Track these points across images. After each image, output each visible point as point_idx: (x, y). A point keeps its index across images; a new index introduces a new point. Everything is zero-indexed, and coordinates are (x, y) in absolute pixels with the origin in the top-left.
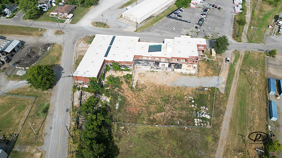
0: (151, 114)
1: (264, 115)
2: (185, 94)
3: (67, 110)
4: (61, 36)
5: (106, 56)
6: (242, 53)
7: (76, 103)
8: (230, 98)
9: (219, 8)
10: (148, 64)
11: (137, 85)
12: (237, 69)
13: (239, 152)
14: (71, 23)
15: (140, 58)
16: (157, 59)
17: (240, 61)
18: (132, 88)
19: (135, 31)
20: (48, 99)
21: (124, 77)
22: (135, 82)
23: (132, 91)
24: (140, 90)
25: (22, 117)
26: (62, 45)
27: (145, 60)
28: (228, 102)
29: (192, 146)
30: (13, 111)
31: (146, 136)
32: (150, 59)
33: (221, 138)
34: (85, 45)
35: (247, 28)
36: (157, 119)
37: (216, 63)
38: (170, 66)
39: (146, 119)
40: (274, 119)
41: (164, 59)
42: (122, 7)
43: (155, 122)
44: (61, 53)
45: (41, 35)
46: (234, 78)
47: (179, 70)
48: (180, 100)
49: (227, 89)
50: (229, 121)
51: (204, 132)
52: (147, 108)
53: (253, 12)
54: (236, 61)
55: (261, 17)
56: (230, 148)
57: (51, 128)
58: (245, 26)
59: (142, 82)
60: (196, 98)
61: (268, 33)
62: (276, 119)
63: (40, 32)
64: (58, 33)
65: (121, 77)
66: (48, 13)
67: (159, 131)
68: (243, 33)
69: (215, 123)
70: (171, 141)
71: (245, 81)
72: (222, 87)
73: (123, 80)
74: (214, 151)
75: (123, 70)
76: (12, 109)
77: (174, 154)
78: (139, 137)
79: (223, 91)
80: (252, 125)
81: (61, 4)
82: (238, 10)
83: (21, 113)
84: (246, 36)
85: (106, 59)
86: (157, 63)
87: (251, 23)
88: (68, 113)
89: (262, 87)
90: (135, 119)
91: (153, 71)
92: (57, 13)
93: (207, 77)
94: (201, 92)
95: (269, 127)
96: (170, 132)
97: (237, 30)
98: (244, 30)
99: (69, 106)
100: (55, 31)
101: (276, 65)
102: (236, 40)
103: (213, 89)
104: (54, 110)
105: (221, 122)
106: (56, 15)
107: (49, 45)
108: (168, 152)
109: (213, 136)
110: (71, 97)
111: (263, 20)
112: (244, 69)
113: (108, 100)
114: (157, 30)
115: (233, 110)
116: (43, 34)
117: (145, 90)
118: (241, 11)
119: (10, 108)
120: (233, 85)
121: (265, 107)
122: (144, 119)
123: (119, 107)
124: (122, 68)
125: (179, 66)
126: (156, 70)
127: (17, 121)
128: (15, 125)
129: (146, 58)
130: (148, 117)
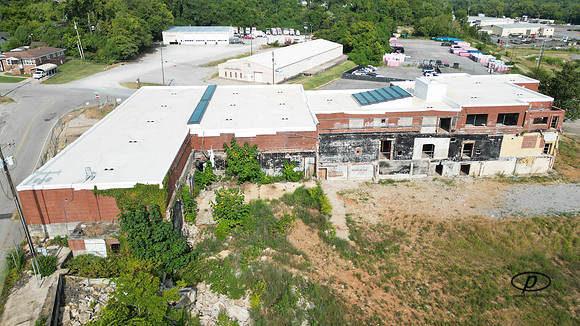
5: (196, 118)
9: (457, 65)
10: (368, 150)
11: (354, 232)
14: (43, 83)
15: (338, 127)
16: (406, 123)
21: (288, 199)
22: (339, 221)
23: (343, 255)
27: (358, 135)
32: (377, 124)
38: (453, 151)
41: (434, 120)
47: (489, 168)
59: (373, 219)
65: (274, 201)
75: (273, 179)
82: (502, 65)
85: (198, 130)
86: (406, 141)
91: (390, 181)
113: (240, 311)
117: (406, 248)
125: (488, 149)
126: (402, 176)
129: (357, 125)
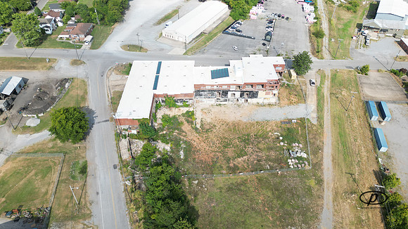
0: (229, 160)
1: (370, 146)
2: (268, 130)
3: (115, 167)
4: (81, 66)
5: (155, 88)
6: (328, 73)
7: (126, 156)
8: (325, 130)
9: (287, 18)
10: (213, 95)
11: (202, 125)
12: (326, 92)
13: (352, 193)
14: (91, 48)
15: (202, 88)
16: (225, 88)
17: (327, 83)
18: (196, 129)
19: (184, 54)
20: (83, 155)
21: (183, 115)
22: (198, 121)
23: (197, 133)
24: (207, 131)
25: (49, 184)
26: (86, 80)
27: (209, 91)
28: (325, 135)
29: (293, 194)
30: (34, 177)
31: (230, 189)
32: (215, 87)
33: (325, 180)
34: (119, 77)
35: (327, 41)
36: (240, 166)
37: (299, 88)
38: (242, 95)
39: (224, 167)
40: (383, 149)
41: (234, 86)
42: (159, 23)
43: (238, 169)
44: (86, 90)
45: (51, 68)
46: (325, 104)
47: (254, 101)
48: (264, 139)
49: (320, 118)
50: (331, 158)
51: (302, 175)
52: (223, 152)
53: (330, 21)
54: (322, 82)
55: (340, 27)
56: (339, 190)
57: (98, 193)
58: (324, 39)
59: (209, 120)
60: (284, 134)
61: (354, 46)
62: (386, 149)
63: (48, 64)
64: (76, 63)
65: (179, 116)
66: (53, 36)
67: (245, 180)
68: (324, 48)
69: (314, 162)
70: (264, 192)
71: (339, 107)
72: (313, 117)
73: (182, 119)
74: (321, 197)
75: (180, 106)
76: (31, 174)
77: (272, 207)
78: (221, 192)
79: (315, 122)
80: (359, 159)
81: (71, 23)
82: (311, 19)
83: (46, 178)
84: (328, 52)
85: (157, 92)
86: (225, 93)
87: (330, 35)
88: (117, 170)
89: (361, 112)
90: (210, 168)
91: (220, 105)
92: (68, 36)
93: (292, 106)
94: (288, 126)
95: (380, 160)
96: (260, 180)
97: (316, 44)
98: (324, 44)
99: (117, 162)
100: (70, 60)
101: (372, 84)
102: (317, 57)
103: (302, 120)
104: (95, 169)
105: (322, 160)
106: (68, 39)
107: (66, 80)
108: (264, 205)
109: (316, 179)
110: (116, 149)
111: (344, 30)
112: (334, 92)
113: (168, 147)
114: (213, 50)
115: (332, 145)
116: (53, 65)
117: (215, 131)
118: (315, 21)
119: (27, 173)
120: (326, 113)
121: (370, 137)
122: (221, 167)
123: (185, 156)
124: (179, 104)
125: (253, 95)
126: (224, 103)
127: (43, 190)
128: (42, 195)
129: (209, 88)
130: (227, 165)
